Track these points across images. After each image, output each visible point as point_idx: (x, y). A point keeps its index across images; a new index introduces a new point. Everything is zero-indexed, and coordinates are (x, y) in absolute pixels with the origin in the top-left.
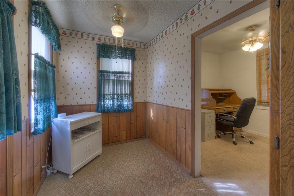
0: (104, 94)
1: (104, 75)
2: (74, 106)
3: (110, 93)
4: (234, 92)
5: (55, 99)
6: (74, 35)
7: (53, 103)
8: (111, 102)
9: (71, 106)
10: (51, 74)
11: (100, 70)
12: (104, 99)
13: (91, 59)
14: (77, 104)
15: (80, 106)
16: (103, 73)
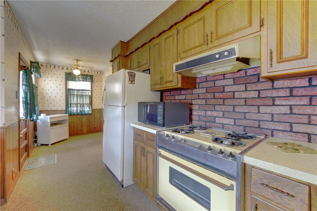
0: (70, 103)
1: (70, 92)
3: (75, 103)
6: (49, 66)
9: (47, 110)
11: (68, 88)
12: (71, 106)
13: (61, 81)
16: (70, 90)
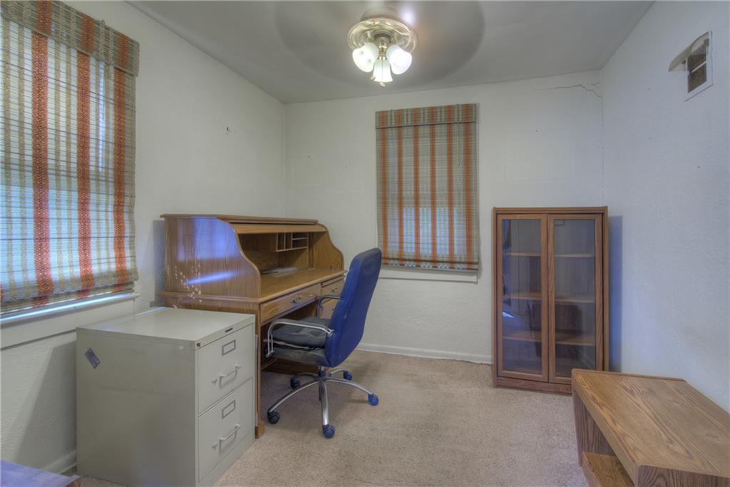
4: (324, 230)
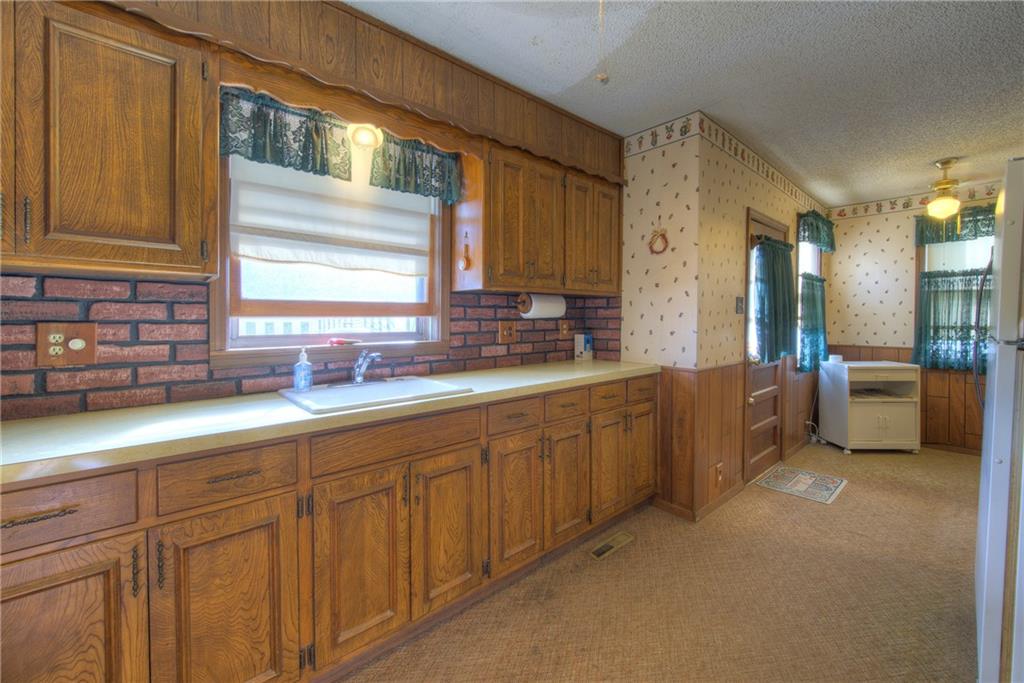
0: (934, 326)
1: (936, 283)
2: (859, 347)
3: (956, 323)
5: (825, 332)
6: (861, 211)
7: (822, 338)
8: (958, 346)
9: (854, 346)
10: (820, 293)
11: (926, 270)
12: (936, 337)
13: (902, 251)
14: (866, 344)
15: (873, 348)
16: (935, 277)
